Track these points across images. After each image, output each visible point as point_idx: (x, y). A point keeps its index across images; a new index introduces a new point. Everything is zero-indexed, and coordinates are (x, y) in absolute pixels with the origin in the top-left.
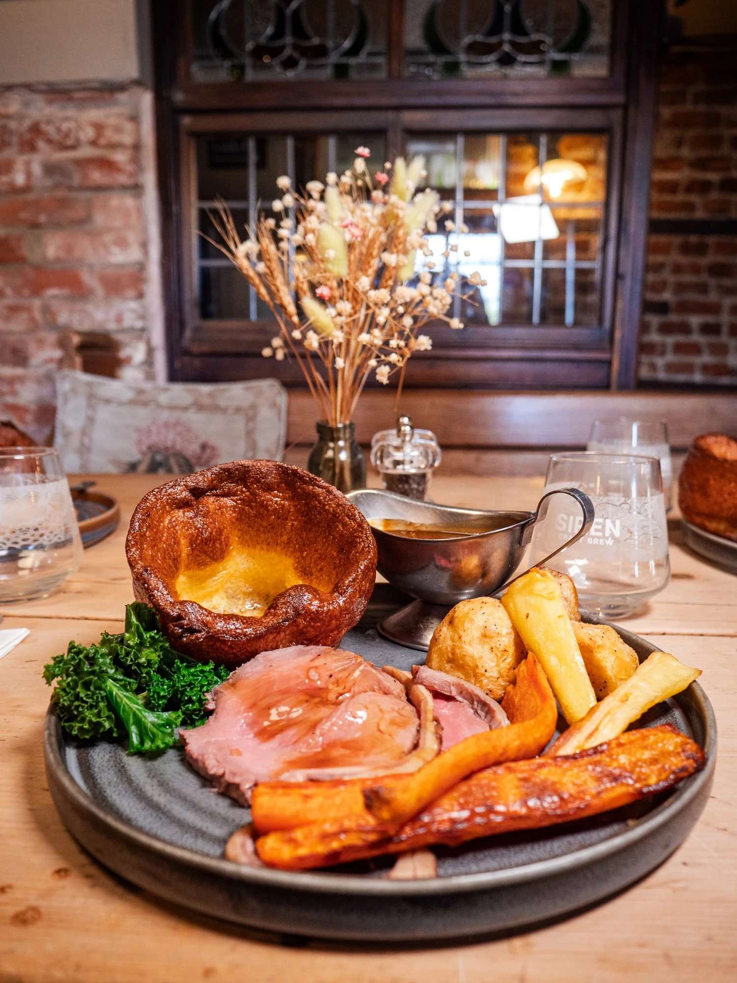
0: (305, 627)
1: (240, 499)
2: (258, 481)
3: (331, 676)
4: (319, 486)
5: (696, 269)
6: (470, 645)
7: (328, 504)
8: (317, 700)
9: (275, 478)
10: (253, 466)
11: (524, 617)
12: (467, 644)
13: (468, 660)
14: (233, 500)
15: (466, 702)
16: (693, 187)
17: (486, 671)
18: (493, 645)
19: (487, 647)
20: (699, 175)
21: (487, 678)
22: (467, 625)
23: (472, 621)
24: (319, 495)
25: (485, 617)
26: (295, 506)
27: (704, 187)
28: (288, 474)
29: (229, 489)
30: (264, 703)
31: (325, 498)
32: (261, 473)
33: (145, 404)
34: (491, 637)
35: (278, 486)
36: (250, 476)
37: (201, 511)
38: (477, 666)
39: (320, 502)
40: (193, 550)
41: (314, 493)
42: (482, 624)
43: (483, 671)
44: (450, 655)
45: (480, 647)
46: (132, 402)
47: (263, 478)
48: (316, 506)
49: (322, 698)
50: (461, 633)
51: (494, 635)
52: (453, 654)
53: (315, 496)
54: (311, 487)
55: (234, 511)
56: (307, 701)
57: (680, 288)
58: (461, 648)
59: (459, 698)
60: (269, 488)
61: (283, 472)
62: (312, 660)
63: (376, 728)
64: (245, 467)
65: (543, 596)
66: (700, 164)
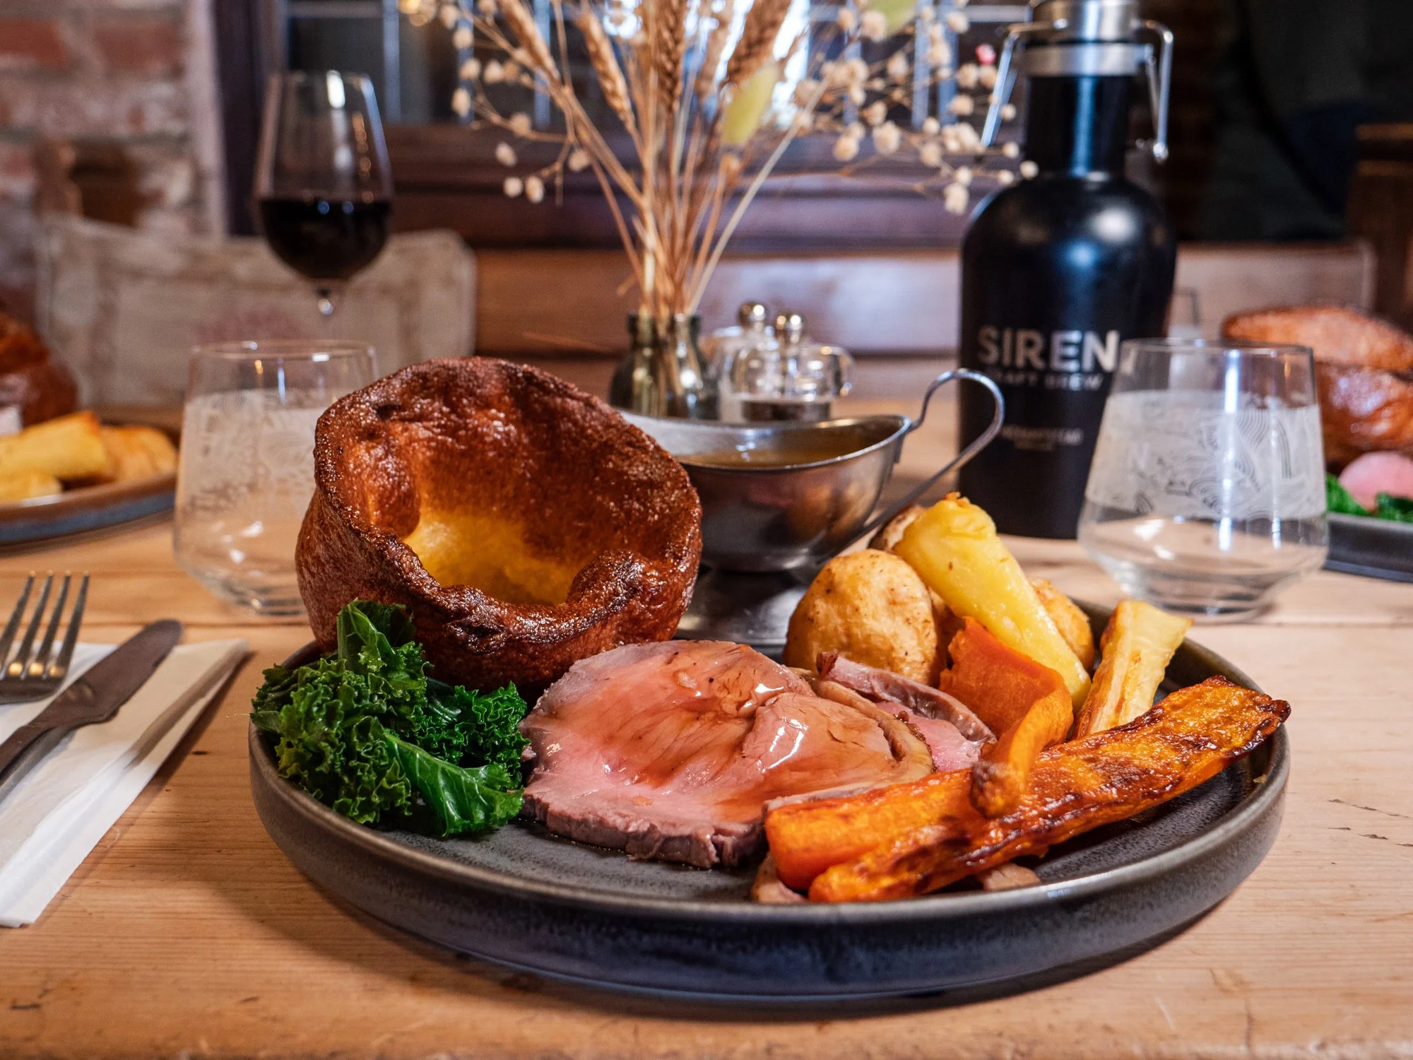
0: (643, 613)
1: (439, 426)
2: (471, 393)
3: (711, 680)
4: (573, 398)
6: (874, 618)
7: (590, 427)
8: (711, 715)
9: (496, 388)
10: (461, 367)
11: (946, 569)
12: (870, 618)
13: (876, 641)
14: (426, 428)
15: (896, 700)
17: (906, 654)
18: (908, 615)
19: (899, 619)
21: (909, 664)
22: (862, 590)
23: (866, 584)
24: (573, 412)
25: (886, 576)
26: (529, 434)
28: (518, 378)
29: (421, 408)
31: (584, 417)
32: (477, 378)
33: (210, 280)
34: (903, 604)
35: (500, 400)
36: (457, 386)
37: (393, 447)
38: (892, 649)
39: (575, 423)
40: (383, 514)
41: (564, 409)
42: (883, 586)
43: (902, 655)
44: (844, 640)
45: (889, 622)
46: (183, 277)
47: (479, 387)
48: (569, 431)
49: (716, 711)
50: (857, 602)
51: (906, 600)
52: (849, 635)
53: (567, 414)
54: (559, 400)
55: (429, 448)
56: (698, 719)
58: (861, 625)
59: (886, 696)
60: (484, 404)
61: (509, 376)
62: (669, 662)
63: (829, 738)
64: (449, 369)
65: (968, 536)
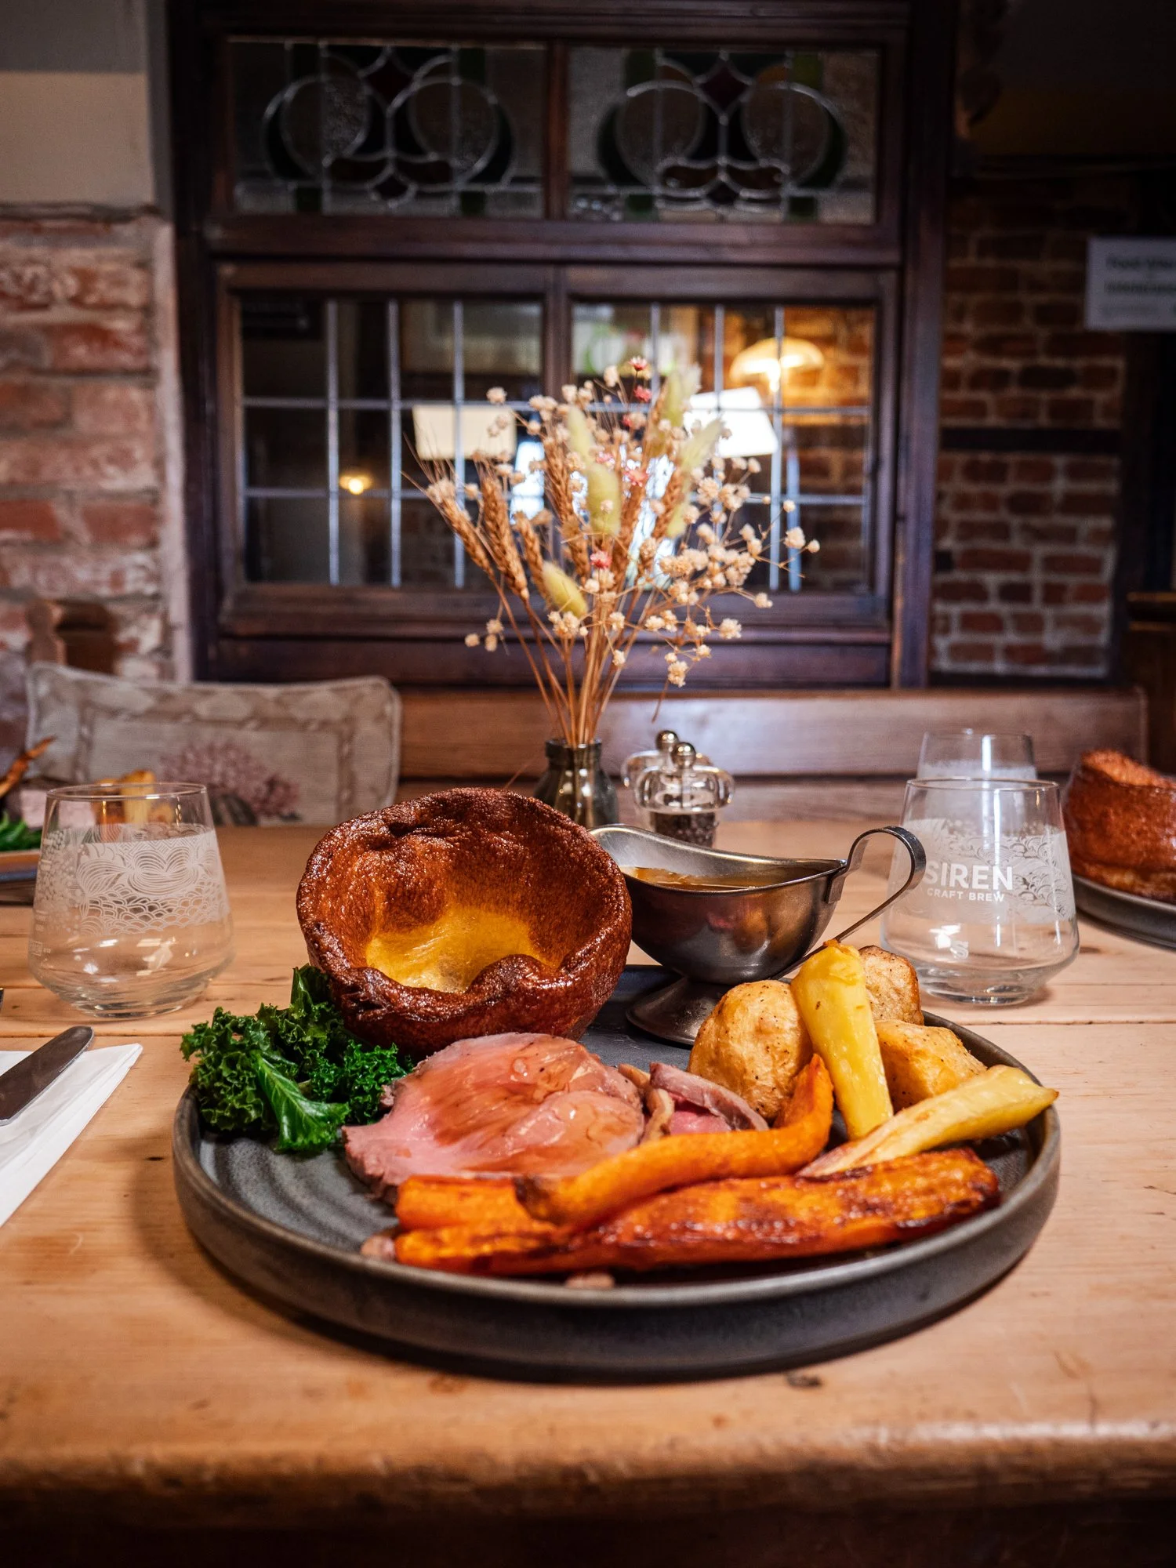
0: (518, 1010)
1: (459, 841)
2: (482, 817)
3: (542, 1070)
4: (563, 826)
5: (990, 503)
6: (739, 1042)
7: (574, 851)
8: (519, 1097)
9: (506, 814)
10: (477, 796)
11: (814, 1006)
12: (736, 1041)
13: (735, 1063)
14: (448, 841)
15: (722, 1117)
16: (980, 379)
17: (757, 1078)
18: (769, 1043)
19: (761, 1046)
20: (989, 362)
21: (758, 1087)
22: (738, 1015)
23: (745, 1010)
24: (562, 838)
25: (763, 1006)
26: (532, 853)
27: (997, 380)
28: (524, 808)
29: (444, 826)
30: (453, 1099)
31: (570, 843)
32: (487, 806)
34: (768, 1033)
35: (511, 824)
36: (472, 811)
37: (405, 854)
38: (745, 1071)
39: (563, 847)
40: (390, 904)
41: (557, 835)
42: (757, 1014)
43: (753, 1078)
44: (714, 1056)
45: (751, 1046)
47: (489, 813)
48: (558, 854)
49: (527, 1095)
50: (729, 1025)
51: (771, 1029)
52: (717, 1053)
53: (558, 839)
54: (553, 827)
55: (451, 857)
56: (506, 1099)
57: (968, 530)
58: (728, 1045)
59: (714, 1111)
60: (497, 827)
61: (517, 806)
62: (522, 1050)
63: (583, 1135)
64: (466, 797)
65: (841, 980)
66: (991, 345)
